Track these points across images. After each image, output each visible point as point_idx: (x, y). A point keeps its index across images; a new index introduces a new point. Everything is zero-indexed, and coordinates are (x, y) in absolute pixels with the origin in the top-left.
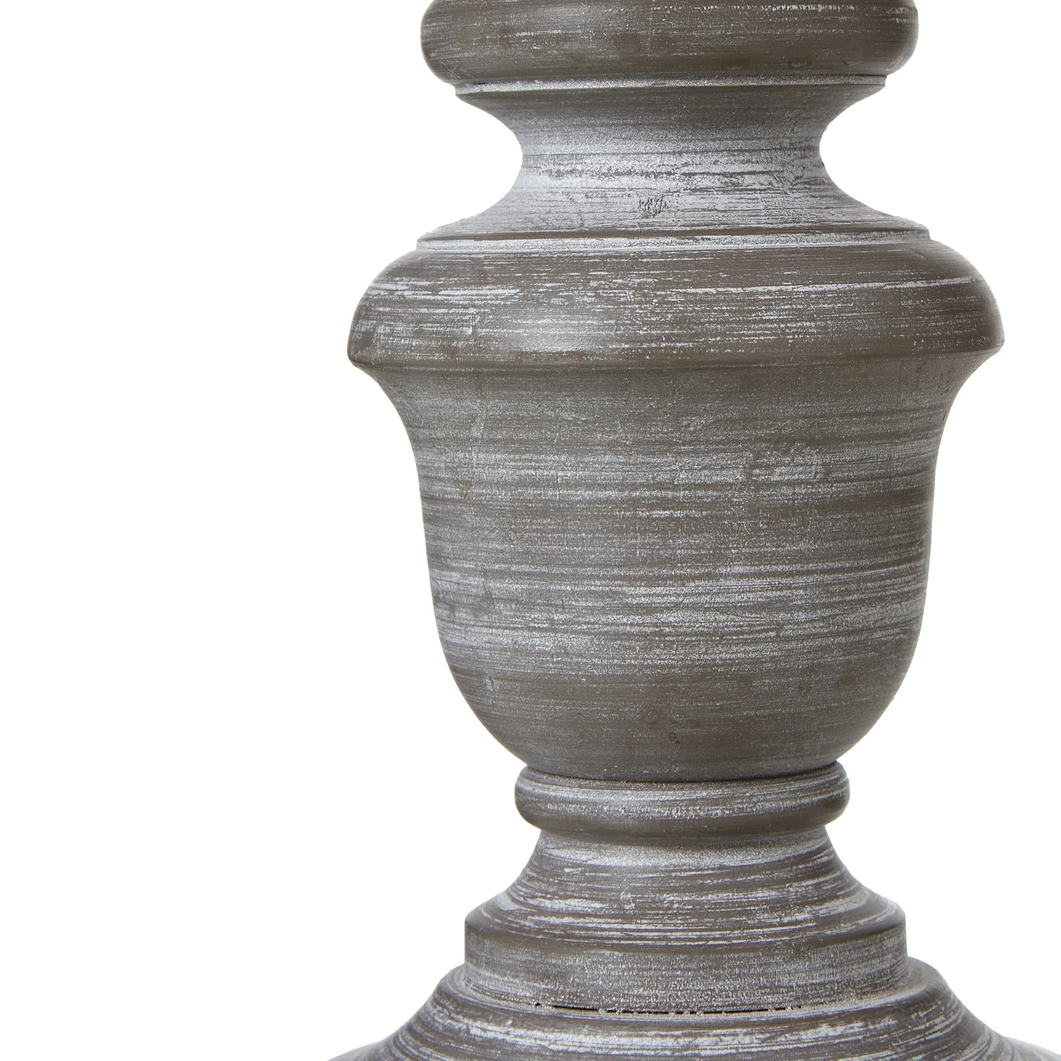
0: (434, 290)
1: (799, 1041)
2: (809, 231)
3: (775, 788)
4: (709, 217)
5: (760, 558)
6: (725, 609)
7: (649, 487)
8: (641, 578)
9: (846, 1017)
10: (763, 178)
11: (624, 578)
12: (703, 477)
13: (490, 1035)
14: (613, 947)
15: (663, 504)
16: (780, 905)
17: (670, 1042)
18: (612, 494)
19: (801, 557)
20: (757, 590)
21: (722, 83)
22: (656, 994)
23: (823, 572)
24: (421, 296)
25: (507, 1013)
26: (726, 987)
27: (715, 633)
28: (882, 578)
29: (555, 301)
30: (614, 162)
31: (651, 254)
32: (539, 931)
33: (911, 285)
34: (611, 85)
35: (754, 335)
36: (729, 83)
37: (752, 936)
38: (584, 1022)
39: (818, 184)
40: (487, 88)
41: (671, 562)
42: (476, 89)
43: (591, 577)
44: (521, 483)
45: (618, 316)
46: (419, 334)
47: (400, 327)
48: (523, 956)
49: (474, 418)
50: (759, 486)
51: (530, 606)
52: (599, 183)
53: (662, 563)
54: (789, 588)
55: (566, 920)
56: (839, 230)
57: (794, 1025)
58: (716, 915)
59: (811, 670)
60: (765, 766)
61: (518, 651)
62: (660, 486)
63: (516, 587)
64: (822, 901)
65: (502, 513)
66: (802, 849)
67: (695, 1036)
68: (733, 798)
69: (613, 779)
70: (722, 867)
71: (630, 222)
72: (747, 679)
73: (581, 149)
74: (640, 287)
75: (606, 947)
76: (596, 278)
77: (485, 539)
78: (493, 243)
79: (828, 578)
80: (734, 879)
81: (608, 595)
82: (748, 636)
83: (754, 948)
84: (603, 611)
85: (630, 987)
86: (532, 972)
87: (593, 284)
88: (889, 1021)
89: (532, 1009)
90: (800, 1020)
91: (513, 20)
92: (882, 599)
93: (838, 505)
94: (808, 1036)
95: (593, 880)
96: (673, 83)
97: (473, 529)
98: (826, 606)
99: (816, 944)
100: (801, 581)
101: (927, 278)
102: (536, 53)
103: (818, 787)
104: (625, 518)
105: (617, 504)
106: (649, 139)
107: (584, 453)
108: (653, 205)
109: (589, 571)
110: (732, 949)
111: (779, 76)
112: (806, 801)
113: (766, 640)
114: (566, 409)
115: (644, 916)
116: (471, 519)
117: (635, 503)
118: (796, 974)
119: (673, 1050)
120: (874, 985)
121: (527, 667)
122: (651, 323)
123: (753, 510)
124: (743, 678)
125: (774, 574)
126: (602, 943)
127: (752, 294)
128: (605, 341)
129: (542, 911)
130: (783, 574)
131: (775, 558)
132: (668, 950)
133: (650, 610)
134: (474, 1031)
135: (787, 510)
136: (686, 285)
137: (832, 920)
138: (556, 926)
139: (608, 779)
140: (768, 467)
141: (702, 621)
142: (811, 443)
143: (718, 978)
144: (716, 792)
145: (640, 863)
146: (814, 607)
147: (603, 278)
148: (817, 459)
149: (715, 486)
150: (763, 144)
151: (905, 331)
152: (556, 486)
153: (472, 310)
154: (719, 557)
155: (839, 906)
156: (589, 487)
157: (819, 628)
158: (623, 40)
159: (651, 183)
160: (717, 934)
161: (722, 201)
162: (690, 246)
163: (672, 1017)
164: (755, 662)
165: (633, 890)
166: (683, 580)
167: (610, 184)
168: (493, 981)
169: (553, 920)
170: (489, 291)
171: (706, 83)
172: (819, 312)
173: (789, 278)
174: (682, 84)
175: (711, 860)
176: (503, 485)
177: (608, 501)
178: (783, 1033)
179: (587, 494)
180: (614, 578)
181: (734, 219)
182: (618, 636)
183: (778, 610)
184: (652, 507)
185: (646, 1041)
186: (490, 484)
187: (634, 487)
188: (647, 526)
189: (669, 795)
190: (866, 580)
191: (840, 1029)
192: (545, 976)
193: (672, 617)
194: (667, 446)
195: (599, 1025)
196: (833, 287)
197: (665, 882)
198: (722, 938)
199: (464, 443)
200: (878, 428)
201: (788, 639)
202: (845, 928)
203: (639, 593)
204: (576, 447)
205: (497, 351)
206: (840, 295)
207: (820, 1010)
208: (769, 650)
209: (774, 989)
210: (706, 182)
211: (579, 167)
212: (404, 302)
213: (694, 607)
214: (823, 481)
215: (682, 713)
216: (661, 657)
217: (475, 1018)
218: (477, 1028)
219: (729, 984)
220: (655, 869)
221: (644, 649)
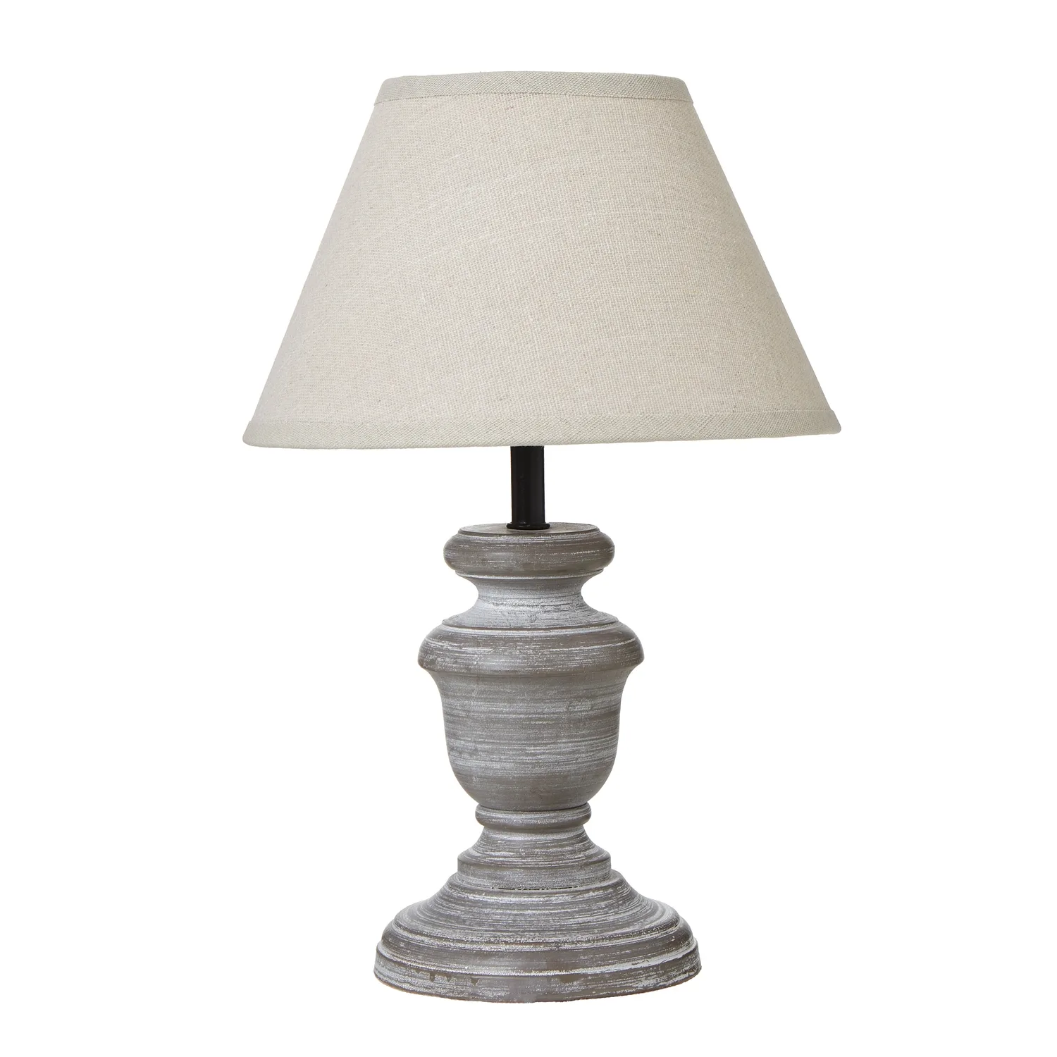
0: (461, 647)
1: (584, 897)
2: (586, 626)
3: (571, 812)
4: (553, 622)
5: (571, 737)
6: (559, 754)
7: (534, 714)
8: (532, 744)
9: (598, 889)
10: (567, 606)
11: (526, 744)
12: (553, 710)
13: (477, 899)
14: (520, 868)
15: (540, 719)
16: (573, 852)
17: (542, 899)
18: (522, 716)
19: (584, 736)
20: (570, 747)
21: (557, 578)
22: (535, 883)
23: (590, 740)
24: (456, 649)
25: (483, 891)
26: (559, 880)
27: (556, 762)
28: (607, 741)
29: (506, 653)
30: (517, 601)
31: (537, 637)
32: (492, 863)
33: (619, 644)
34: (520, 578)
35: (573, 665)
36: (559, 577)
37: (566, 863)
38: (511, 893)
39: (583, 606)
40: (473, 576)
41: (543, 738)
42: (470, 576)
43: (514, 744)
44: (490, 712)
45: (528, 659)
46: (456, 662)
47: (448, 660)
48: (487, 871)
49: (473, 691)
50: (571, 713)
51: (492, 753)
52: (512, 608)
53: (539, 739)
54: (580, 746)
55: (501, 859)
56: (595, 625)
57: (582, 892)
58: (554, 856)
59: (585, 773)
60: (568, 805)
61: (487, 768)
62: (538, 714)
63: (486, 747)
64: (586, 850)
65: (482, 722)
66: (578, 832)
67: (550, 897)
68: (558, 816)
69: (516, 811)
70: (554, 839)
71: (526, 624)
72: (566, 777)
73: (505, 596)
74: (534, 649)
75: (517, 868)
76: (519, 645)
77: (476, 730)
78: (479, 631)
79: (592, 742)
80: (558, 844)
81: (521, 750)
82: (567, 763)
83: (568, 867)
84: (519, 755)
85: (527, 881)
86: (490, 877)
87: (518, 648)
88: (611, 890)
89: (491, 890)
90: (583, 891)
91: (486, 556)
92: (607, 748)
93: (596, 717)
94: (586, 896)
95: (509, 845)
96: (541, 578)
97: (471, 727)
98: (591, 751)
99: (587, 865)
100: (583, 743)
101: (624, 641)
102: (495, 568)
103: (584, 811)
104: (526, 724)
105: (525, 720)
106: (530, 594)
107: (513, 703)
108: (533, 618)
109: (514, 742)
110: (560, 867)
111: (574, 574)
112: (581, 816)
113: (572, 764)
114: (508, 688)
115: (529, 857)
116: (470, 723)
117: (531, 719)
118: (581, 875)
119: (543, 902)
120: (605, 878)
121: (490, 773)
122: (539, 661)
123: (569, 721)
124: (565, 777)
125: (575, 742)
126: (516, 867)
127: (572, 650)
128: (523, 667)
129: (491, 856)
130: (578, 742)
131: (576, 736)
132: (540, 868)
133: (535, 755)
134: (470, 898)
135: (580, 720)
136: (550, 648)
137: (590, 857)
138: (498, 861)
139: (515, 810)
140: (574, 706)
141: (552, 758)
142: (588, 698)
143: (556, 877)
144: (552, 814)
145: (526, 839)
146: (587, 752)
147: (521, 645)
148: (589, 703)
149: (556, 713)
150: (567, 594)
151: (619, 660)
152: (503, 714)
153: (476, 656)
154: (558, 737)
155: (591, 852)
156: (514, 714)
157: (589, 759)
158: (525, 565)
159: (531, 609)
160: (554, 862)
161: (555, 615)
162: (549, 633)
163: (541, 891)
164: (569, 771)
165: (524, 848)
166: (546, 744)
167: (516, 609)
168: (473, 881)
169: (496, 859)
170: (482, 649)
171: (551, 578)
172: (593, 656)
173: (582, 645)
174: (544, 578)
175: (550, 837)
176: (484, 712)
177: (521, 718)
178: (578, 895)
179: (514, 716)
180: (523, 744)
181: (561, 622)
182: (524, 763)
183: (576, 754)
184: (536, 720)
185: (533, 899)
186: (478, 712)
187: (530, 714)
188: (534, 727)
189: (537, 816)
190: (604, 742)
191: (596, 893)
192: (495, 878)
193: (542, 757)
194: (542, 700)
195: (517, 894)
196: (596, 647)
197: (535, 845)
198: (557, 864)
199: (468, 698)
200: (609, 691)
201: (579, 763)
202: (595, 859)
203: (531, 749)
204: (511, 701)
205: (486, 670)
206: (599, 650)
207: (589, 887)
208: (573, 767)
209: (574, 881)
210: (549, 609)
211: (505, 603)
212: (448, 651)
213: (550, 754)
214: (591, 710)
215: (544, 789)
216: (538, 770)
217: (470, 893)
218: (471, 897)
219: (559, 879)
220: (531, 841)
221: (532, 768)
